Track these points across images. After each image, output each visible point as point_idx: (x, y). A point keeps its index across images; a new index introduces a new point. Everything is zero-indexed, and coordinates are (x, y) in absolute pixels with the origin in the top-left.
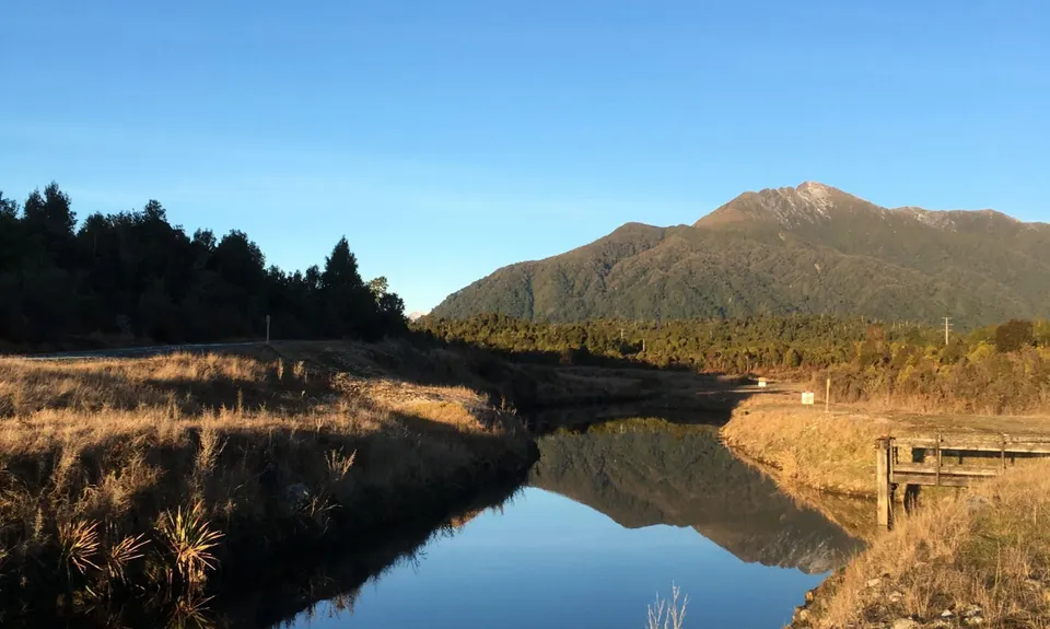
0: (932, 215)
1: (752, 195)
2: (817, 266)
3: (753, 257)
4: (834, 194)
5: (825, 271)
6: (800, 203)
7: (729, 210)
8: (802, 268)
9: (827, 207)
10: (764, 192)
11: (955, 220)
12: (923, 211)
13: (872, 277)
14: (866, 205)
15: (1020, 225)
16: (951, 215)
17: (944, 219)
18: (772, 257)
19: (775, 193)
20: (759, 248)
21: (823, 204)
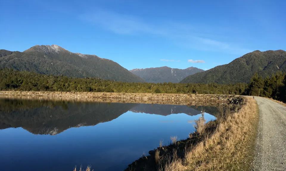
0: (82, 55)
1: (39, 46)
2: (52, 63)
3: (35, 60)
4: (60, 48)
5: (54, 64)
6: (51, 49)
7: (31, 49)
8: (48, 64)
9: (58, 51)
10: (42, 46)
11: (87, 56)
12: (81, 54)
13: (64, 66)
14: (67, 51)
15: (100, 58)
16: (86, 55)
17: (85, 56)
18: (40, 60)
19: (45, 46)
20: (37, 58)
21: (57, 50)
